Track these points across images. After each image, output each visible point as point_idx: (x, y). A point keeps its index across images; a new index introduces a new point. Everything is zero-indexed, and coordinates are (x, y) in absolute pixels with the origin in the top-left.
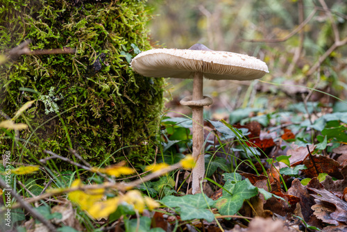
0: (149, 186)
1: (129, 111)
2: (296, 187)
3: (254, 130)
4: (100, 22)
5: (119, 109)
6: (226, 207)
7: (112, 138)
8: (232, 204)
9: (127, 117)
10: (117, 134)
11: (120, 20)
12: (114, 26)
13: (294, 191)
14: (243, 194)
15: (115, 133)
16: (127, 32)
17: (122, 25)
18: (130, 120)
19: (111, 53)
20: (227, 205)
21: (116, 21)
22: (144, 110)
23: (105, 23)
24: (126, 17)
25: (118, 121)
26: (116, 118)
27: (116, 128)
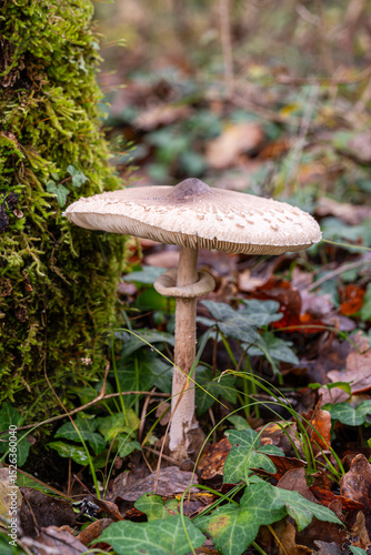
0: (92, 429)
1: (59, 294)
2: (358, 471)
3: (290, 304)
4: (9, 129)
5: (40, 292)
6: (227, 535)
7: (24, 348)
8: (238, 530)
9: (56, 304)
10: (34, 342)
11: (49, 122)
12: (36, 135)
13: (354, 478)
14: (260, 513)
15: (31, 340)
16: (61, 142)
17: (51, 130)
18: (60, 309)
19: (30, 191)
20: (229, 530)
21: (41, 124)
22: (88, 286)
23: (18, 130)
24: (59, 115)
25: (38, 316)
26: (33, 312)
27: (33, 331)
